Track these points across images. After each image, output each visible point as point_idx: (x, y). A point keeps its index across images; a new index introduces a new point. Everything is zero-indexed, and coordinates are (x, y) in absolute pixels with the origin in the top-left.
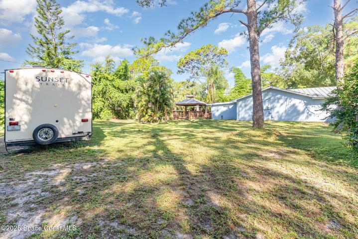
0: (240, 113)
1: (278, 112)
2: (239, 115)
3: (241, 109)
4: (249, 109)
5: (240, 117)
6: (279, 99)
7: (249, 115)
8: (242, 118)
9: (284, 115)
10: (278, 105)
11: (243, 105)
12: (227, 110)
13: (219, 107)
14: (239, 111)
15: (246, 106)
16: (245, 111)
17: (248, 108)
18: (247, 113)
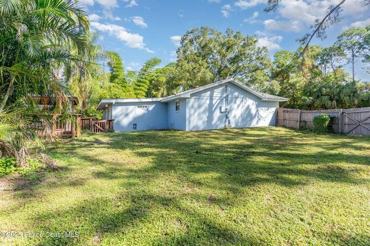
0: (192, 119)
1: (235, 117)
2: (190, 122)
3: (192, 111)
4: (204, 112)
5: (192, 125)
6: (237, 98)
7: (204, 123)
8: (194, 127)
9: (240, 120)
10: (235, 106)
11: (196, 105)
12: (144, 115)
13: (131, 108)
14: (190, 116)
15: (199, 107)
16: (199, 115)
17: (202, 109)
18: (200, 119)
